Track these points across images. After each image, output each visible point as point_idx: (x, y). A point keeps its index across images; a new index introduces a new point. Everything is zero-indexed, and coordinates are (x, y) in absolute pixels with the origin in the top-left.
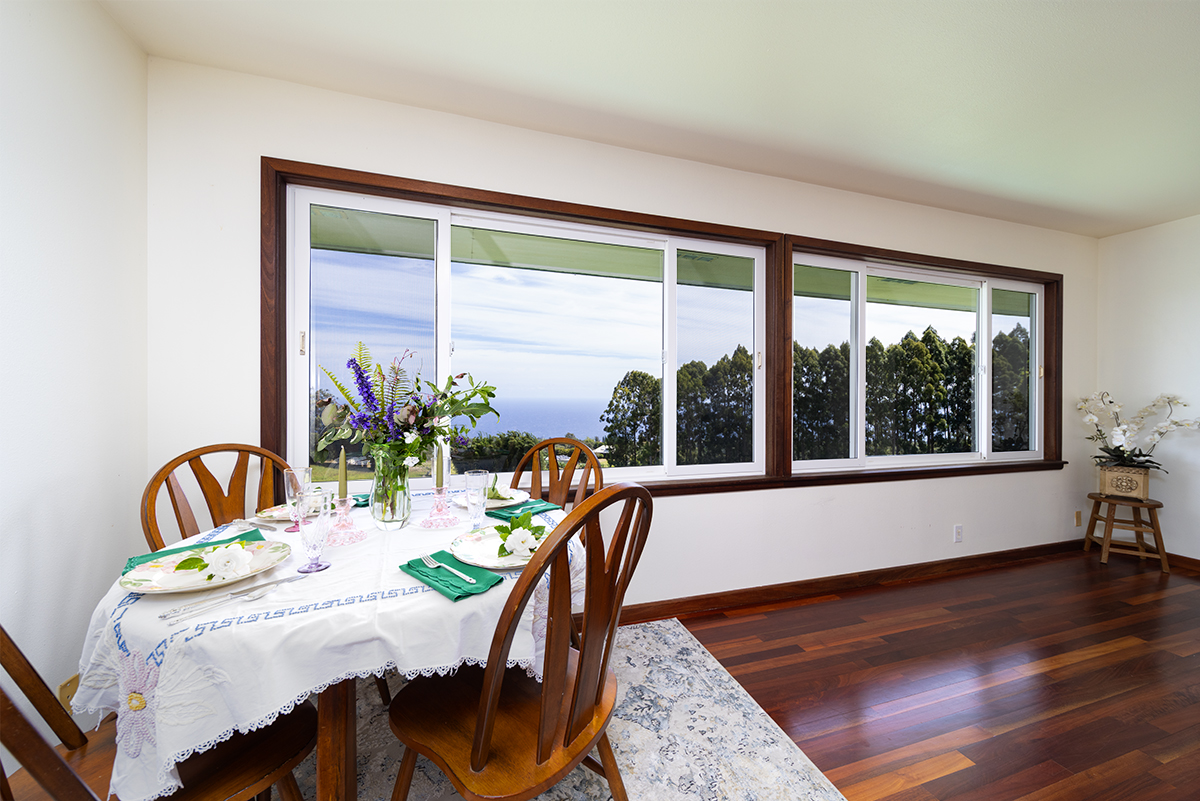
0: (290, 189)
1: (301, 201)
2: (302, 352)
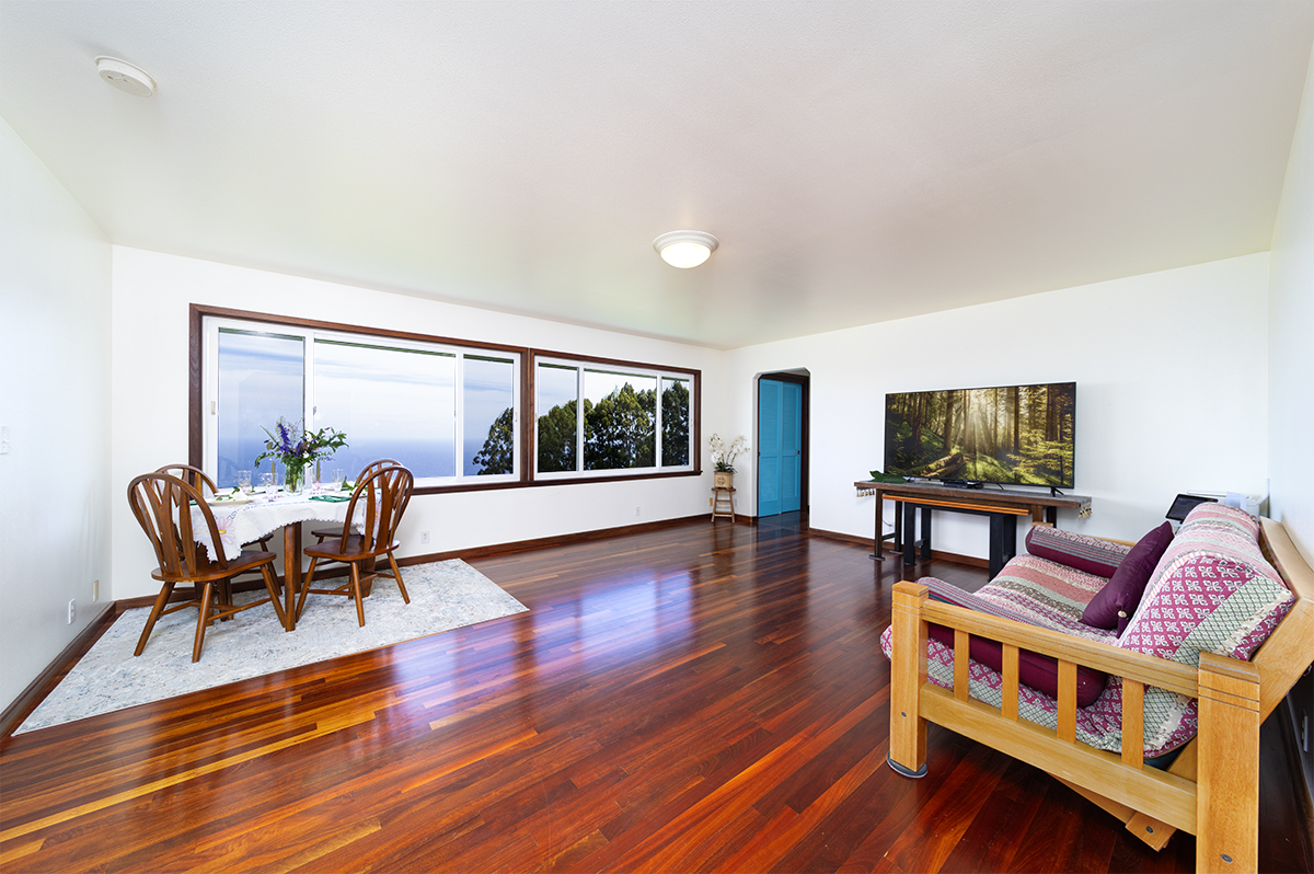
0: (205, 318)
1: (210, 325)
2: (213, 413)
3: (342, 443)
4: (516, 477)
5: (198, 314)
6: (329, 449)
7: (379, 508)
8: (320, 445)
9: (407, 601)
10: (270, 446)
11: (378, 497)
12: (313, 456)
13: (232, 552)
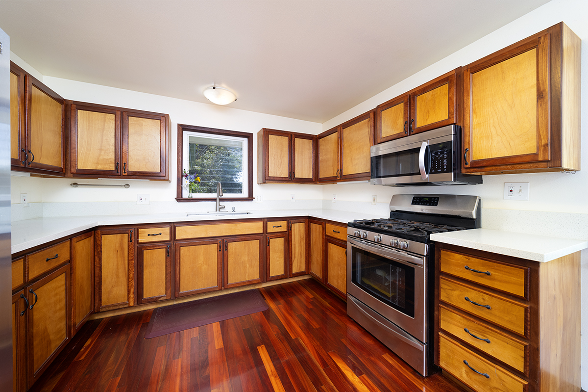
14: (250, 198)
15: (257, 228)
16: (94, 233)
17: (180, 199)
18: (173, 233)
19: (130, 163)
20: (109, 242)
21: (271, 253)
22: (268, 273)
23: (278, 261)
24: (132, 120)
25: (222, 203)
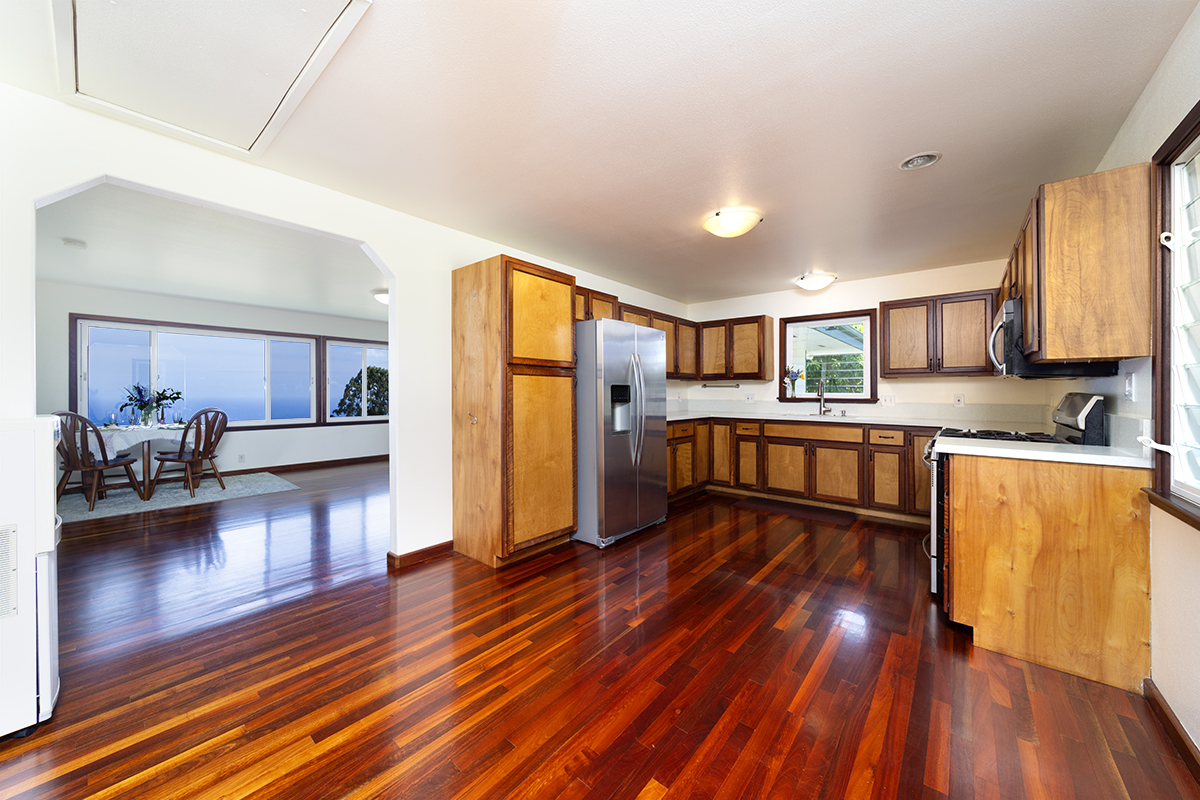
0: (79, 320)
3: (179, 398)
4: (313, 420)
5: (74, 319)
6: (170, 401)
7: (203, 434)
8: (163, 399)
9: (224, 488)
10: (131, 399)
11: (203, 427)
12: (159, 406)
13: (111, 456)
14: (874, 399)
15: (856, 436)
16: (710, 422)
17: (783, 398)
18: (762, 429)
19: (735, 367)
20: (719, 430)
21: (876, 471)
22: (871, 495)
23: (888, 484)
24: (736, 328)
25: (829, 405)
